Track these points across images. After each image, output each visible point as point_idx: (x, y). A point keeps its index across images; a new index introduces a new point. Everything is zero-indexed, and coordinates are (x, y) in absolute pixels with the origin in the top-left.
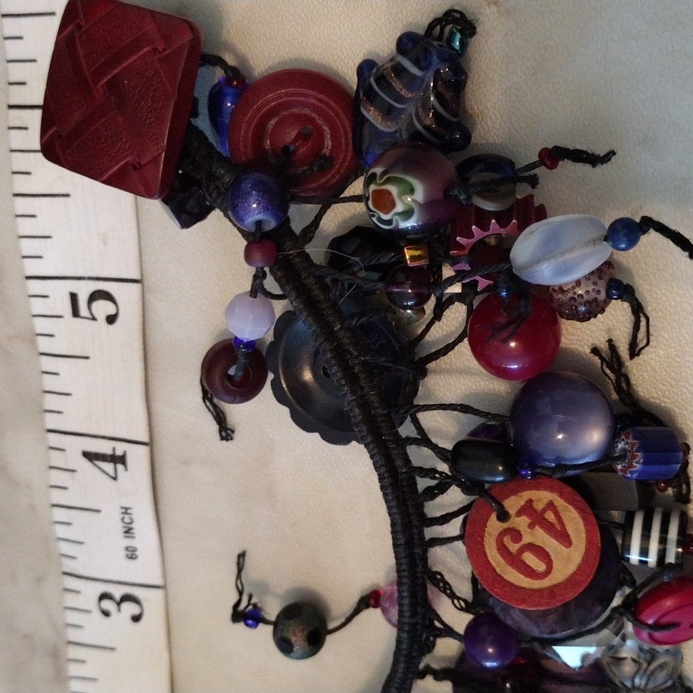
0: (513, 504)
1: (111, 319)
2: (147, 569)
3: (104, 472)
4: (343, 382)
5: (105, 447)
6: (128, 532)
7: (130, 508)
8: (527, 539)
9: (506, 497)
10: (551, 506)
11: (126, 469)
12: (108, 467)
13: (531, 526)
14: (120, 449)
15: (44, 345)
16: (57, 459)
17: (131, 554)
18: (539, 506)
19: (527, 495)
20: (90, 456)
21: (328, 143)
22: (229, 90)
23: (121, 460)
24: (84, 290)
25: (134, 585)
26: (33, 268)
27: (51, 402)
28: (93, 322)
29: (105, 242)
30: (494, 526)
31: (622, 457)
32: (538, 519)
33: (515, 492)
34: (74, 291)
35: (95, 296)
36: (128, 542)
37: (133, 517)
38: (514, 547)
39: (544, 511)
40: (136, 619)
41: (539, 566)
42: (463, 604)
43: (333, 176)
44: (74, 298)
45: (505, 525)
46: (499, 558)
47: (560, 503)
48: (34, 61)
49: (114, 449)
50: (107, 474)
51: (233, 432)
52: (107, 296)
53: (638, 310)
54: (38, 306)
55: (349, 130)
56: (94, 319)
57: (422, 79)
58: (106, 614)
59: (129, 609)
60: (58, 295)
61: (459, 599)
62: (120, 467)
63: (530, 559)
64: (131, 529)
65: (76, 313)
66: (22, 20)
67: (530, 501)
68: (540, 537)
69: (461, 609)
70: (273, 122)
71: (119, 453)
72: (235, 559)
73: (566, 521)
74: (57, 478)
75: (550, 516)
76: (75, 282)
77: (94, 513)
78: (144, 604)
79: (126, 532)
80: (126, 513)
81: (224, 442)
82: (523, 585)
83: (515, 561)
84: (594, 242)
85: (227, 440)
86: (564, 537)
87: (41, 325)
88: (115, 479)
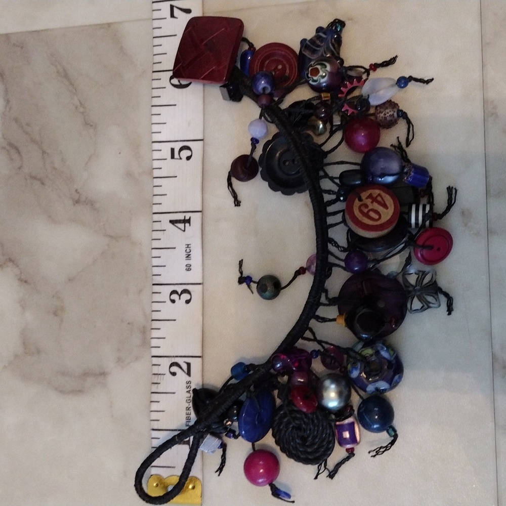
0: (364, 195)
1: (188, 158)
2: (195, 276)
3: (179, 228)
4: (295, 151)
5: (180, 217)
6: (188, 256)
7: (190, 245)
8: (370, 207)
9: (361, 193)
10: (379, 195)
11: (190, 225)
12: (181, 226)
13: (372, 202)
14: (188, 216)
15: (156, 173)
16: (157, 226)
17: (189, 268)
18: (375, 196)
19: (369, 192)
20: (173, 222)
21: (288, 71)
22: (249, 52)
23: (187, 221)
24: (177, 146)
25: (188, 284)
26: (156, 137)
27: (157, 199)
28: (180, 160)
29: (189, 125)
30: (357, 203)
31: (406, 173)
32: (374, 200)
33: (365, 190)
34: (173, 147)
35: (181, 149)
36: (188, 262)
37: (191, 249)
38: (366, 210)
39: (377, 197)
40: (188, 302)
41: (377, 217)
42: (342, 249)
43: (290, 83)
44: (173, 150)
45: (361, 203)
46: (360, 214)
47: (383, 194)
48: (166, 54)
49: (185, 217)
50: (181, 229)
51: (240, 202)
52: (188, 148)
53: (409, 122)
54: (156, 155)
55: (296, 65)
56: (181, 159)
57: (326, 39)
58: (173, 301)
59: (185, 297)
60: (166, 149)
61: (341, 247)
62: (187, 225)
63: (372, 214)
64: (190, 255)
65: (173, 157)
66: (162, 38)
67: (371, 194)
68: (376, 206)
69: (341, 251)
70: (267, 62)
71: (187, 218)
72: (238, 263)
73: (386, 201)
74: (156, 235)
75: (379, 199)
76: (174, 143)
77: (173, 250)
78: (192, 293)
79: (187, 257)
80: (188, 247)
81: (236, 207)
82: (370, 224)
83: (367, 215)
84: (392, 86)
85: (238, 206)
86: (385, 206)
87: (156, 164)
88: (184, 231)
